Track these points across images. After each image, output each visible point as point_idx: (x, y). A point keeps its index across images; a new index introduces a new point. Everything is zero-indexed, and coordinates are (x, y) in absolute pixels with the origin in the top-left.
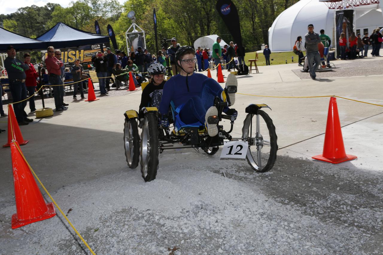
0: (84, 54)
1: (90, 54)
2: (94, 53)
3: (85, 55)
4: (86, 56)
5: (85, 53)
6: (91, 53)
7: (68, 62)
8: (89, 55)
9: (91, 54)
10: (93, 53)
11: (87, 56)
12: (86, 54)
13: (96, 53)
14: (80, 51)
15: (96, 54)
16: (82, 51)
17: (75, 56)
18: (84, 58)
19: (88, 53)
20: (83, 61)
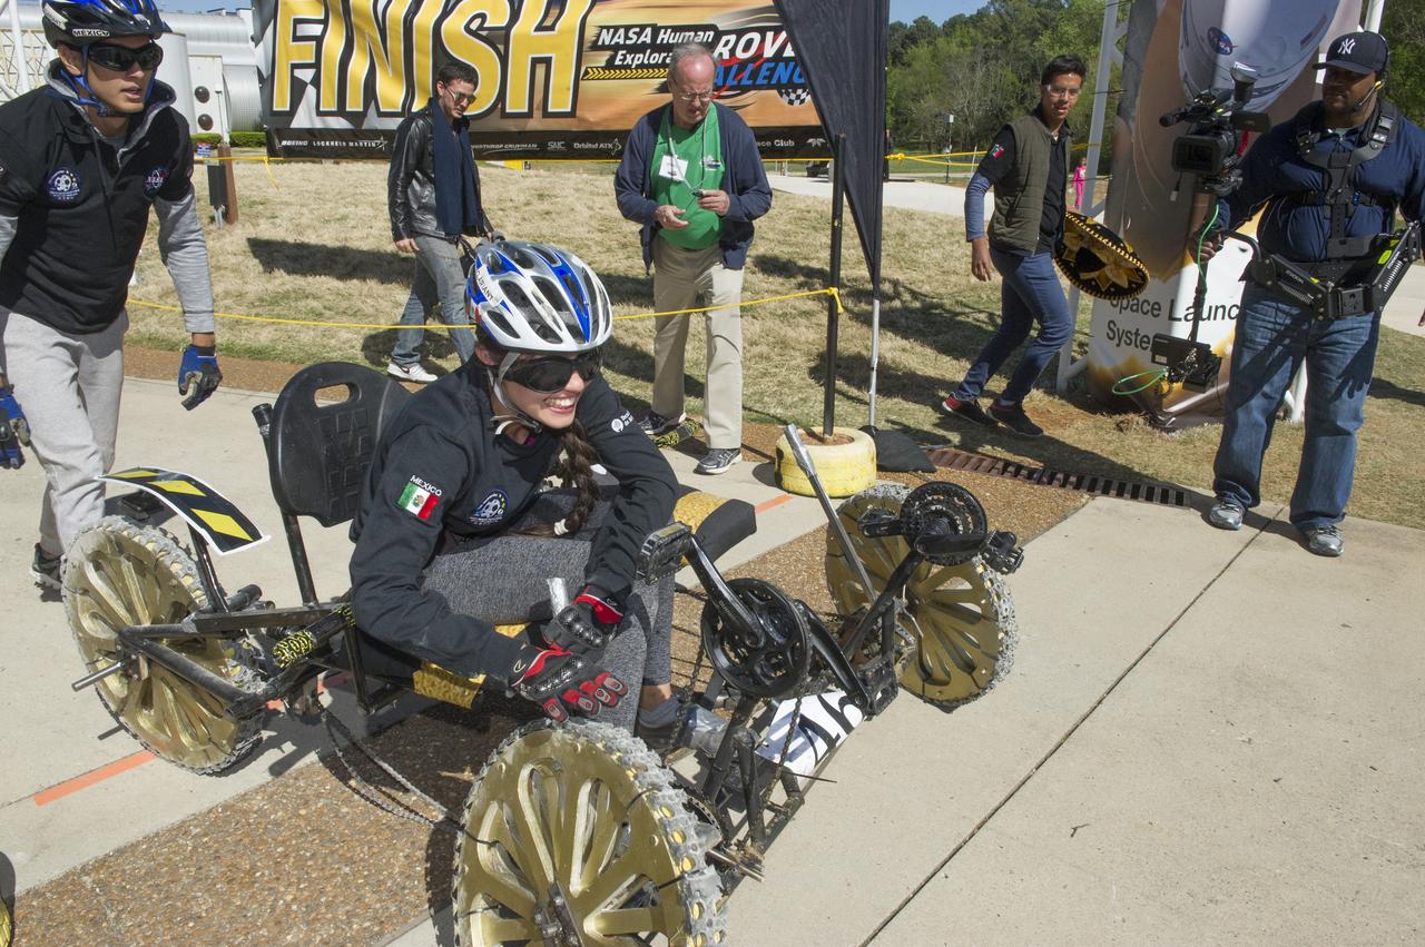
0: (590, 33)
1: (647, 37)
2: (701, 37)
3: (595, 47)
4: (602, 59)
5: (594, 20)
6: (656, 30)
8: (640, 58)
9: (663, 37)
10: (689, 36)
11: (610, 65)
12: (606, 38)
13: (719, 34)
15: (710, 47)
17: (501, 48)
18: (581, 83)
19: (628, 28)
20: (572, 114)
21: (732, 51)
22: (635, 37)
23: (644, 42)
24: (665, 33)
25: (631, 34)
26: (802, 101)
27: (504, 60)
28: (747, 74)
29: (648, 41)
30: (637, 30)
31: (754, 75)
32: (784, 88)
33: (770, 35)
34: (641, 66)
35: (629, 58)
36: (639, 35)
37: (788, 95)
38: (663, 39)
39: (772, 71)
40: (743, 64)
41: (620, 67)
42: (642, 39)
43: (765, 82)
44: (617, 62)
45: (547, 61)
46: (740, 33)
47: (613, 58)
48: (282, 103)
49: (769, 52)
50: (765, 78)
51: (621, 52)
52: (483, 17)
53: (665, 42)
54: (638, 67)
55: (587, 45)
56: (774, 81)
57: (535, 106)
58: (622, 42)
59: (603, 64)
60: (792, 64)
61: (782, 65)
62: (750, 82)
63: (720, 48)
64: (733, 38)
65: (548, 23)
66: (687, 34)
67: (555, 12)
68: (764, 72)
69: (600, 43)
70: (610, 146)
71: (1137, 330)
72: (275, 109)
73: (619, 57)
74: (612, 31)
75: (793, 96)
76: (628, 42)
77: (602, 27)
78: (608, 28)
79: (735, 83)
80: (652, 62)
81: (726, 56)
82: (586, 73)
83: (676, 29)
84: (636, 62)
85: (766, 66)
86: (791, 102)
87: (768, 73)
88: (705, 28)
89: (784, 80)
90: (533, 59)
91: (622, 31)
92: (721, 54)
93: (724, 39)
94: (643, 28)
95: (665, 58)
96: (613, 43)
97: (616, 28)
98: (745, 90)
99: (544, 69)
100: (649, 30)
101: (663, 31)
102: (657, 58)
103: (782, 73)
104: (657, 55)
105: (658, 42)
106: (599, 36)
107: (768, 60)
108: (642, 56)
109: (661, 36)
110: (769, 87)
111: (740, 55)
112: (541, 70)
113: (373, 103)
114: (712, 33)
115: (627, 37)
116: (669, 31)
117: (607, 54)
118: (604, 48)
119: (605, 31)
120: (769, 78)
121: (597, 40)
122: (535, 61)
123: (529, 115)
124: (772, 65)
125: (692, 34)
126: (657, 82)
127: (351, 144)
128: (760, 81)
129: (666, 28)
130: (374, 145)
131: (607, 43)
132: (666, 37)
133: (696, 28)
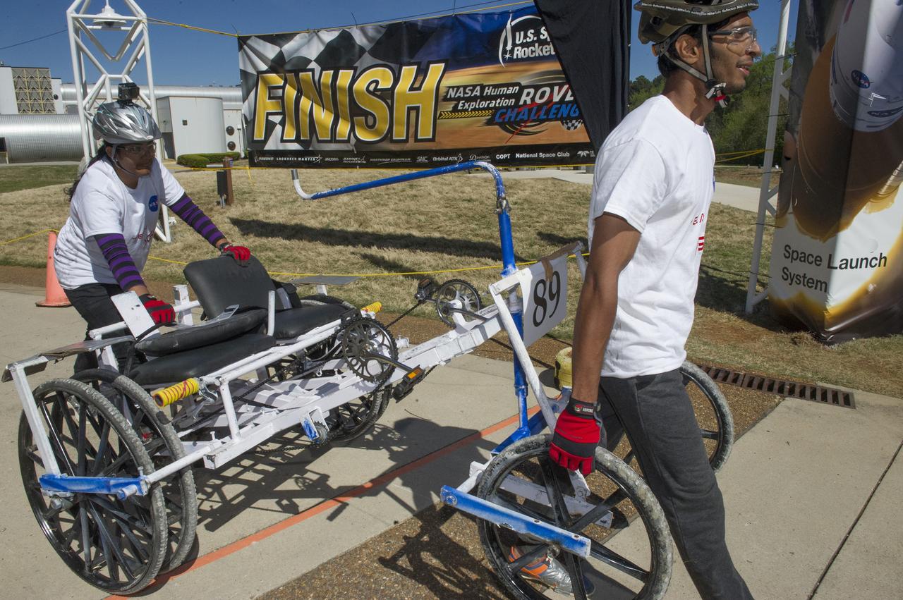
0: (442, 90)
1: (477, 92)
2: (511, 91)
3: (446, 99)
4: (450, 106)
5: (445, 83)
6: (483, 87)
7: (353, 140)
8: (473, 105)
9: (487, 91)
10: (504, 90)
11: (455, 109)
12: (452, 93)
13: (522, 88)
14: (422, 72)
15: (517, 96)
16: (436, 70)
17: (389, 101)
18: (438, 121)
19: (465, 87)
20: (433, 140)
21: (533, 99)
22: (470, 92)
23: (475, 95)
24: (488, 89)
25: (467, 91)
26: (576, 127)
27: (391, 109)
28: (543, 112)
29: (478, 94)
30: (471, 88)
31: (547, 113)
32: (564, 120)
33: (556, 88)
34: (475, 109)
35: (467, 105)
36: (472, 91)
37: (567, 123)
38: (487, 93)
39: (558, 109)
40: (540, 106)
41: (461, 111)
42: (474, 93)
43: (554, 116)
44: (459, 108)
45: (417, 109)
46: (537, 88)
47: (457, 106)
48: (259, 135)
49: (556, 98)
50: (554, 114)
51: (461, 102)
52: (377, 82)
53: (489, 94)
54: (472, 110)
55: (440, 98)
56: (559, 116)
57: (410, 135)
58: (462, 96)
59: (451, 109)
60: (570, 105)
61: (564, 106)
62: (545, 117)
63: (524, 98)
64: (532, 91)
65: (416, 85)
66: (502, 89)
67: (421, 78)
68: (553, 111)
69: (448, 97)
70: (456, 159)
71: (805, 274)
72: (255, 139)
73: (461, 104)
74: (455, 89)
75: (570, 125)
76: (466, 96)
77: (450, 87)
78: (453, 87)
79: (536, 118)
80: (481, 107)
81: (529, 102)
82: (441, 115)
83: (495, 86)
84: (471, 107)
85: (555, 106)
86: (569, 128)
87: (556, 111)
88: (513, 85)
89: (565, 116)
90: (408, 108)
91: (461, 89)
92: (525, 101)
93: (526, 91)
94: (474, 86)
95: (489, 104)
96: (456, 96)
97: (458, 88)
98: (542, 121)
99: (415, 114)
100: (478, 88)
101: (487, 88)
102: (484, 104)
103: (564, 111)
104: (484, 102)
105: (485, 94)
106: (448, 92)
107: (556, 103)
108: (474, 103)
109: (486, 91)
110: (556, 119)
111: (538, 101)
112: (413, 114)
113: (314, 135)
114: (518, 88)
115: (465, 93)
116: (491, 88)
117: (453, 104)
118: (451, 99)
119: (451, 89)
120: (557, 114)
121: (447, 95)
122: (410, 109)
123: (406, 141)
124: (559, 106)
125: (506, 89)
126: (484, 119)
127: (300, 159)
128: (551, 116)
129: (489, 86)
130: (314, 159)
131: (453, 96)
132: (489, 91)
133: (508, 85)
